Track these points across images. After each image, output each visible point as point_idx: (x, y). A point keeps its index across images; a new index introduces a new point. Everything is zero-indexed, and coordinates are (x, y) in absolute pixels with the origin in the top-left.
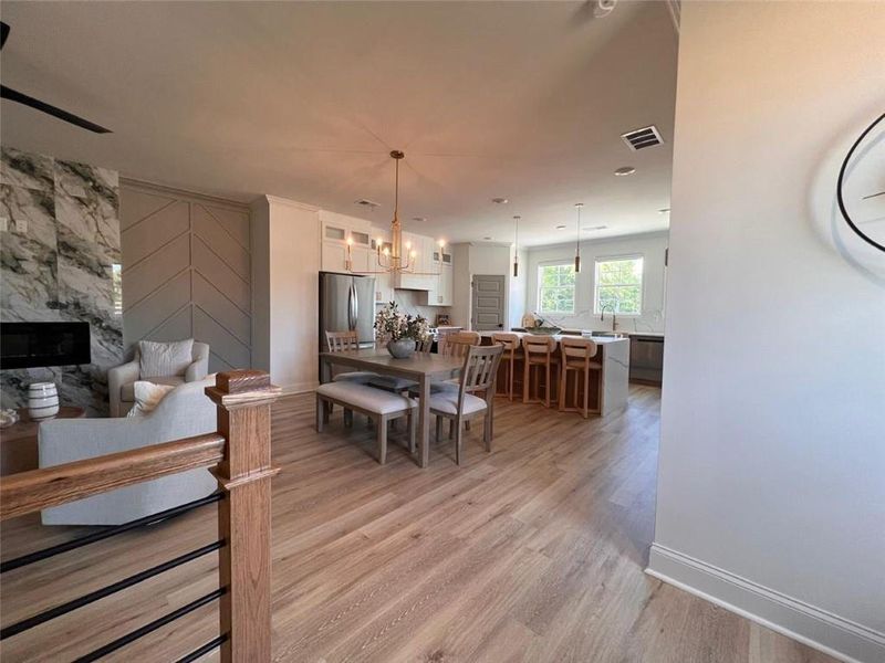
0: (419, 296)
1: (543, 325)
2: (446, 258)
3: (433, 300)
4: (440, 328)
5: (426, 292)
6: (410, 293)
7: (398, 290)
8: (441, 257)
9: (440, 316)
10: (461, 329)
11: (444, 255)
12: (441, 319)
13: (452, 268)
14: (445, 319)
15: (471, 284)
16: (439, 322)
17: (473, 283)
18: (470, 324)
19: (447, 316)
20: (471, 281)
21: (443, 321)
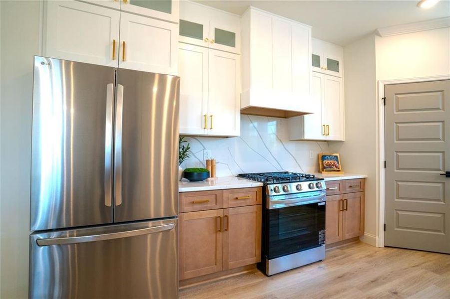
2: (333, 65)
8: (324, 63)
9: (323, 157)
10: (364, 178)
11: (329, 60)
12: (326, 162)
13: (341, 80)
14: (332, 161)
15: (382, 102)
16: (324, 168)
17: (384, 99)
18: (382, 170)
19: (336, 157)
20: (382, 95)
21: (330, 166)
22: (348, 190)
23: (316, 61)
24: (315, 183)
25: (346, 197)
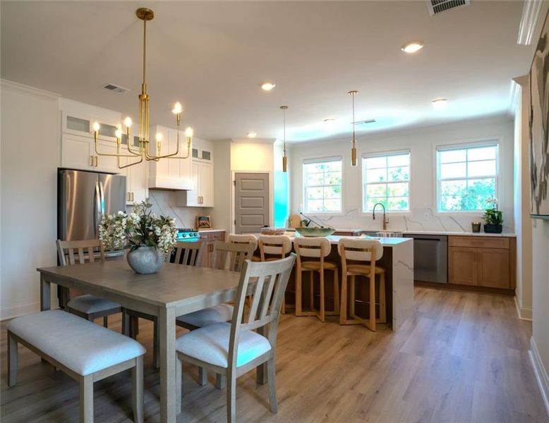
0: (177, 195)
1: (310, 226)
2: (206, 155)
3: (192, 201)
4: (201, 231)
5: (184, 192)
6: (166, 194)
7: (153, 190)
8: (200, 155)
9: (200, 218)
10: (224, 232)
11: (203, 152)
12: (201, 222)
13: (212, 166)
14: (205, 221)
15: (233, 183)
16: (200, 225)
17: (235, 182)
18: (234, 226)
19: (208, 218)
20: (233, 179)
21: (204, 224)
22: (214, 239)
23: (195, 153)
24: (193, 233)
25: (212, 243)
